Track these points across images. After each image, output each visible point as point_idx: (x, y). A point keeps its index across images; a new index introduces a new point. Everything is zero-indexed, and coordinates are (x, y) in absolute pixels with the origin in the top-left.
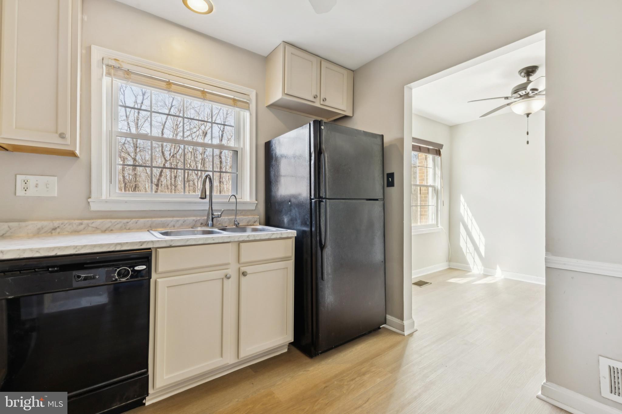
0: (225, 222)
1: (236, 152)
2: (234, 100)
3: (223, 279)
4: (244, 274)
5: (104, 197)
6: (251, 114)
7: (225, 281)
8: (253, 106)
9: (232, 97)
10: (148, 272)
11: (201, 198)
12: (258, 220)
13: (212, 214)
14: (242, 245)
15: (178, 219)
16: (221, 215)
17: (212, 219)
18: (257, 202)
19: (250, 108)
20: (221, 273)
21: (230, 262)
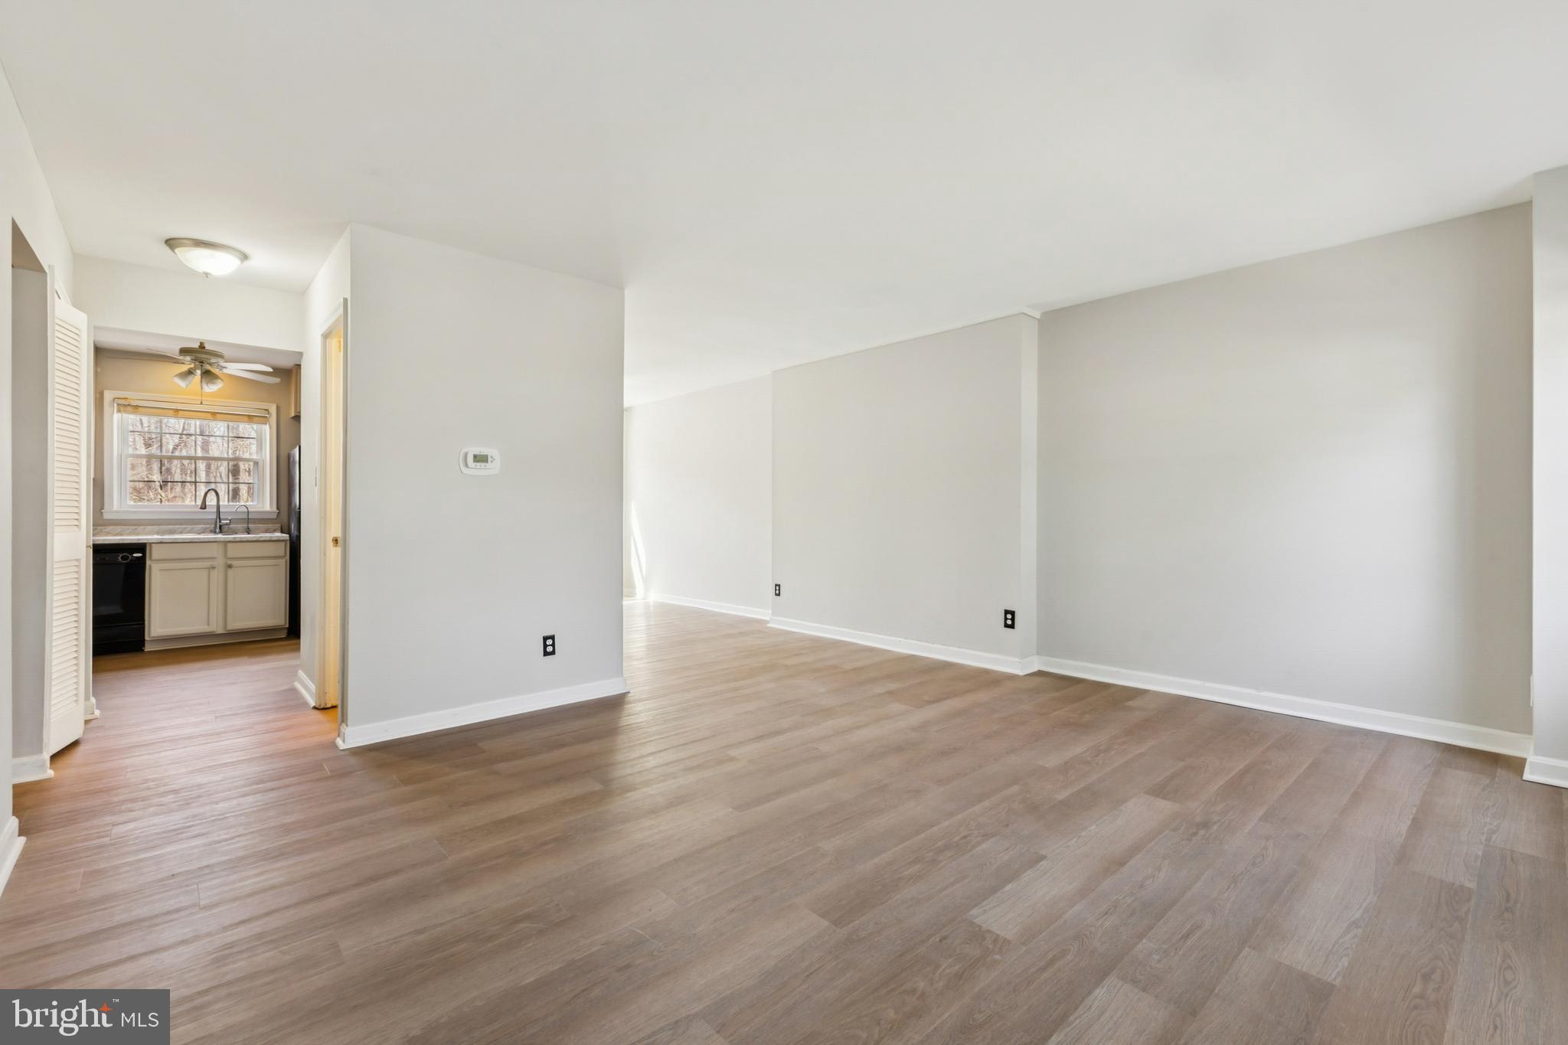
0: (238, 528)
1: (256, 463)
2: (249, 416)
3: (210, 568)
4: (230, 566)
5: (115, 508)
6: (270, 428)
7: (211, 571)
8: (273, 420)
9: (248, 414)
10: (143, 559)
11: (201, 508)
12: (279, 528)
13: (220, 522)
14: (229, 545)
15: (186, 526)
16: (230, 521)
17: (220, 526)
18: (278, 512)
19: (271, 423)
20: (208, 564)
21: (216, 556)
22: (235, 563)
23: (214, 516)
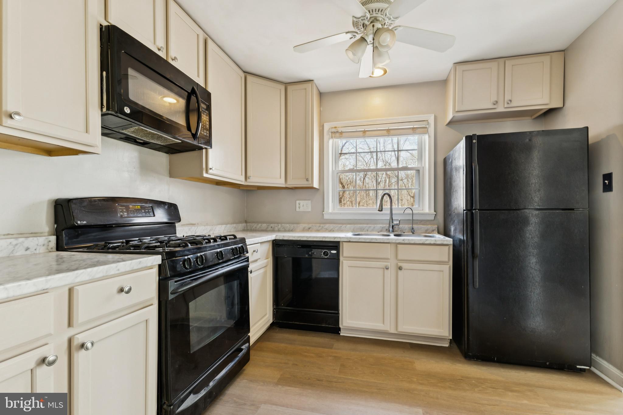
0: (406, 229)
1: (418, 171)
2: (413, 128)
3: (384, 268)
4: (400, 268)
5: (330, 211)
6: (429, 137)
7: (386, 270)
8: (432, 129)
9: (412, 127)
10: (338, 254)
11: (379, 211)
12: (437, 229)
13: (392, 224)
14: (399, 246)
15: (370, 225)
16: (399, 223)
17: (393, 226)
18: (435, 213)
19: (429, 132)
20: (383, 264)
21: (389, 257)
22: (404, 265)
23: (388, 217)
